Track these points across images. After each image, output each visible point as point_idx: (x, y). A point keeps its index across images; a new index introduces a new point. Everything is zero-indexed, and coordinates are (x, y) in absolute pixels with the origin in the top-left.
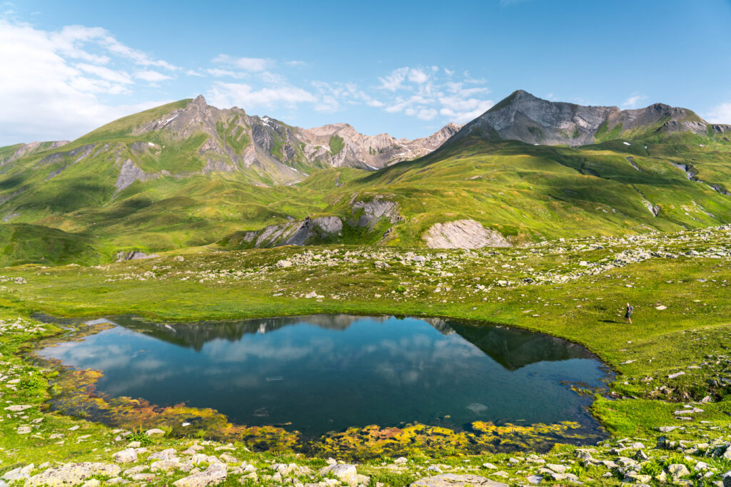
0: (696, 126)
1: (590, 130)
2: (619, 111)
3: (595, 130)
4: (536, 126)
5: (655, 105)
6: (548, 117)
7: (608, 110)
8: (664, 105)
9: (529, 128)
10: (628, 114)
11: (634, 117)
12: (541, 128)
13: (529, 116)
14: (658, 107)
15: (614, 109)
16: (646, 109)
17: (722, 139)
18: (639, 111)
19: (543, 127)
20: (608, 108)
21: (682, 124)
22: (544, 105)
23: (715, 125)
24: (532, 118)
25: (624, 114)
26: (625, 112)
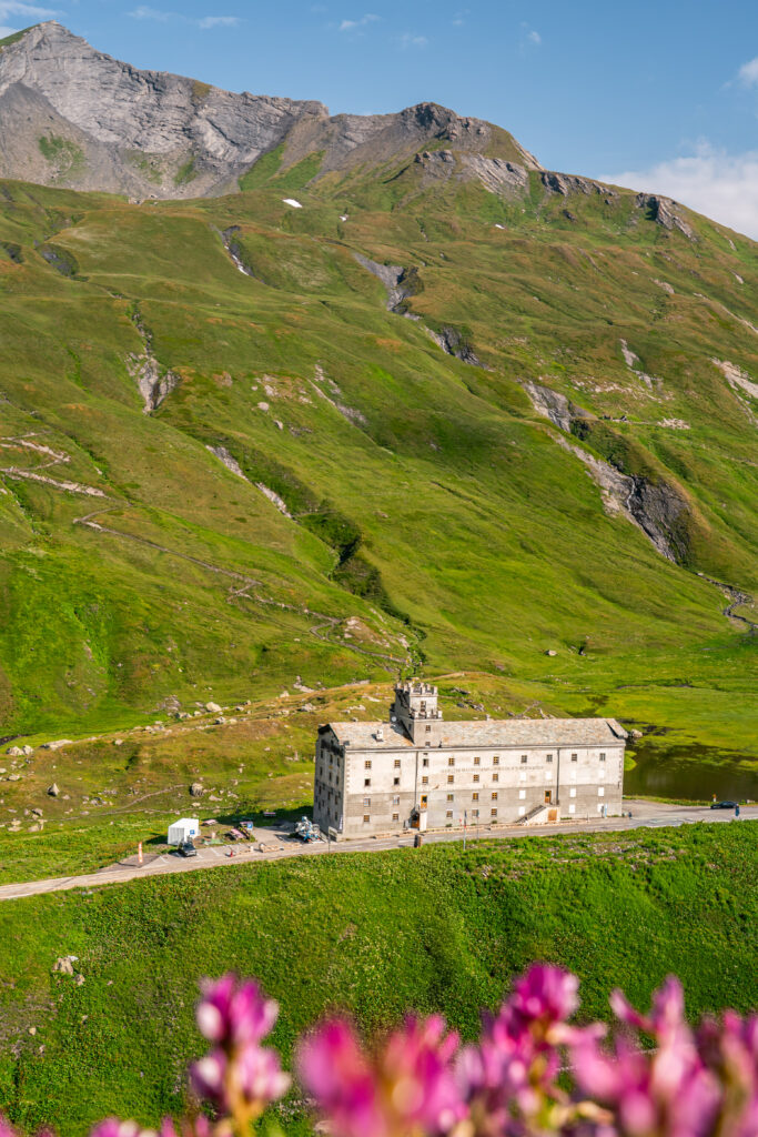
0: (502, 173)
1: (230, 165)
2: (324, 117)
3: (244, 165)
4: (67, 135)
5: (419, 108)
6: (119, 114)
7: (296, 111)
8: (441, 109)
9: (43, 141)
10: (345, 127)
11: (360, 138)
12: (83, 145)
13: (57, 103)
14: (425, 115)
15: (312, 109)
16: (396, 116)
17: (557, 215)
18: (377, 120)
19: (93, 142)
20: (296, 104)
21: (465, 161)
22: (117, 77)
23: (549, 174)
24: (65, 111)
25: (336, 128)
26: (339, 120)
